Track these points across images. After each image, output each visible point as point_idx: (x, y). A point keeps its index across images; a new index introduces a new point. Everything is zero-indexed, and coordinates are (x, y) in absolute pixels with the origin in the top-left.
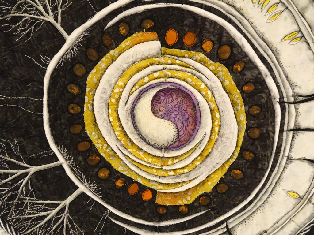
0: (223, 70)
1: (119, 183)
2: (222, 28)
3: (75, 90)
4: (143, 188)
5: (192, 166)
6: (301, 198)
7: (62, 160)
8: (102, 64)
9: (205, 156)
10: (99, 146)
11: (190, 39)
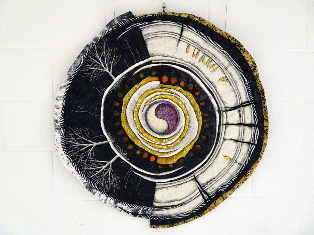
0: (190, 95)
1: (138, 152)
2: (189, 75)
3: (117, 104)
4: (150, 155)
5: (176, 143)
6: (231, 160)
7: (109, 140)
8: (131, 92)
9: (182, 138)
10: (128, 132)
11: (174, 80)
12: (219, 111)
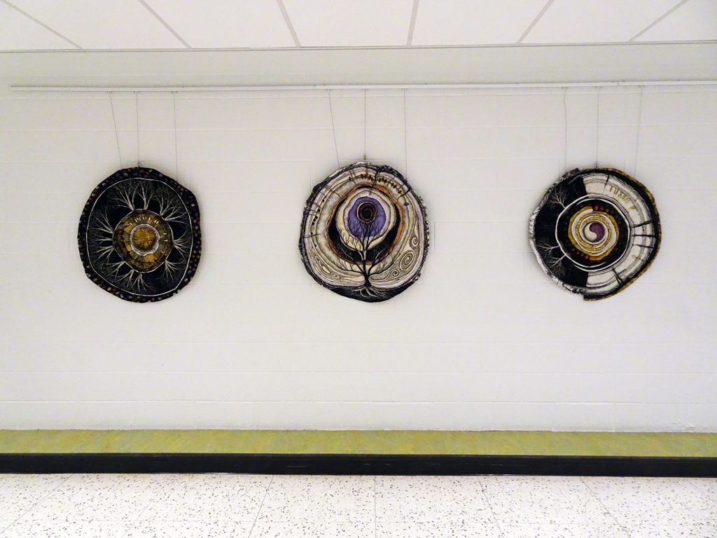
0: (612, 217)
1: (578, 253)
2: (612, 206)
3: (566, 223)
4: (585, 255)
5: (602, 247)
6: (637, 258)
7: (560, 245)
8: (574, 216)
9: (606, 244)
10: (572, 241)
11: (602, 209)
12: (630, 227)
